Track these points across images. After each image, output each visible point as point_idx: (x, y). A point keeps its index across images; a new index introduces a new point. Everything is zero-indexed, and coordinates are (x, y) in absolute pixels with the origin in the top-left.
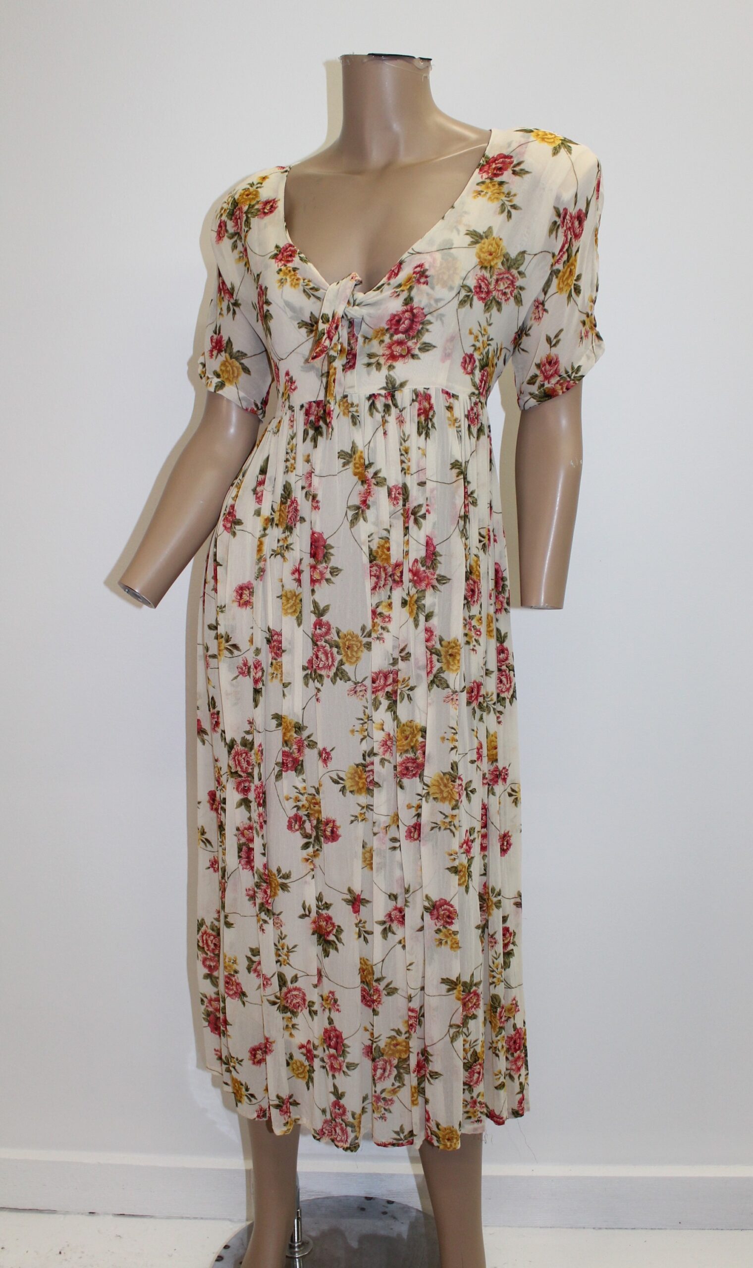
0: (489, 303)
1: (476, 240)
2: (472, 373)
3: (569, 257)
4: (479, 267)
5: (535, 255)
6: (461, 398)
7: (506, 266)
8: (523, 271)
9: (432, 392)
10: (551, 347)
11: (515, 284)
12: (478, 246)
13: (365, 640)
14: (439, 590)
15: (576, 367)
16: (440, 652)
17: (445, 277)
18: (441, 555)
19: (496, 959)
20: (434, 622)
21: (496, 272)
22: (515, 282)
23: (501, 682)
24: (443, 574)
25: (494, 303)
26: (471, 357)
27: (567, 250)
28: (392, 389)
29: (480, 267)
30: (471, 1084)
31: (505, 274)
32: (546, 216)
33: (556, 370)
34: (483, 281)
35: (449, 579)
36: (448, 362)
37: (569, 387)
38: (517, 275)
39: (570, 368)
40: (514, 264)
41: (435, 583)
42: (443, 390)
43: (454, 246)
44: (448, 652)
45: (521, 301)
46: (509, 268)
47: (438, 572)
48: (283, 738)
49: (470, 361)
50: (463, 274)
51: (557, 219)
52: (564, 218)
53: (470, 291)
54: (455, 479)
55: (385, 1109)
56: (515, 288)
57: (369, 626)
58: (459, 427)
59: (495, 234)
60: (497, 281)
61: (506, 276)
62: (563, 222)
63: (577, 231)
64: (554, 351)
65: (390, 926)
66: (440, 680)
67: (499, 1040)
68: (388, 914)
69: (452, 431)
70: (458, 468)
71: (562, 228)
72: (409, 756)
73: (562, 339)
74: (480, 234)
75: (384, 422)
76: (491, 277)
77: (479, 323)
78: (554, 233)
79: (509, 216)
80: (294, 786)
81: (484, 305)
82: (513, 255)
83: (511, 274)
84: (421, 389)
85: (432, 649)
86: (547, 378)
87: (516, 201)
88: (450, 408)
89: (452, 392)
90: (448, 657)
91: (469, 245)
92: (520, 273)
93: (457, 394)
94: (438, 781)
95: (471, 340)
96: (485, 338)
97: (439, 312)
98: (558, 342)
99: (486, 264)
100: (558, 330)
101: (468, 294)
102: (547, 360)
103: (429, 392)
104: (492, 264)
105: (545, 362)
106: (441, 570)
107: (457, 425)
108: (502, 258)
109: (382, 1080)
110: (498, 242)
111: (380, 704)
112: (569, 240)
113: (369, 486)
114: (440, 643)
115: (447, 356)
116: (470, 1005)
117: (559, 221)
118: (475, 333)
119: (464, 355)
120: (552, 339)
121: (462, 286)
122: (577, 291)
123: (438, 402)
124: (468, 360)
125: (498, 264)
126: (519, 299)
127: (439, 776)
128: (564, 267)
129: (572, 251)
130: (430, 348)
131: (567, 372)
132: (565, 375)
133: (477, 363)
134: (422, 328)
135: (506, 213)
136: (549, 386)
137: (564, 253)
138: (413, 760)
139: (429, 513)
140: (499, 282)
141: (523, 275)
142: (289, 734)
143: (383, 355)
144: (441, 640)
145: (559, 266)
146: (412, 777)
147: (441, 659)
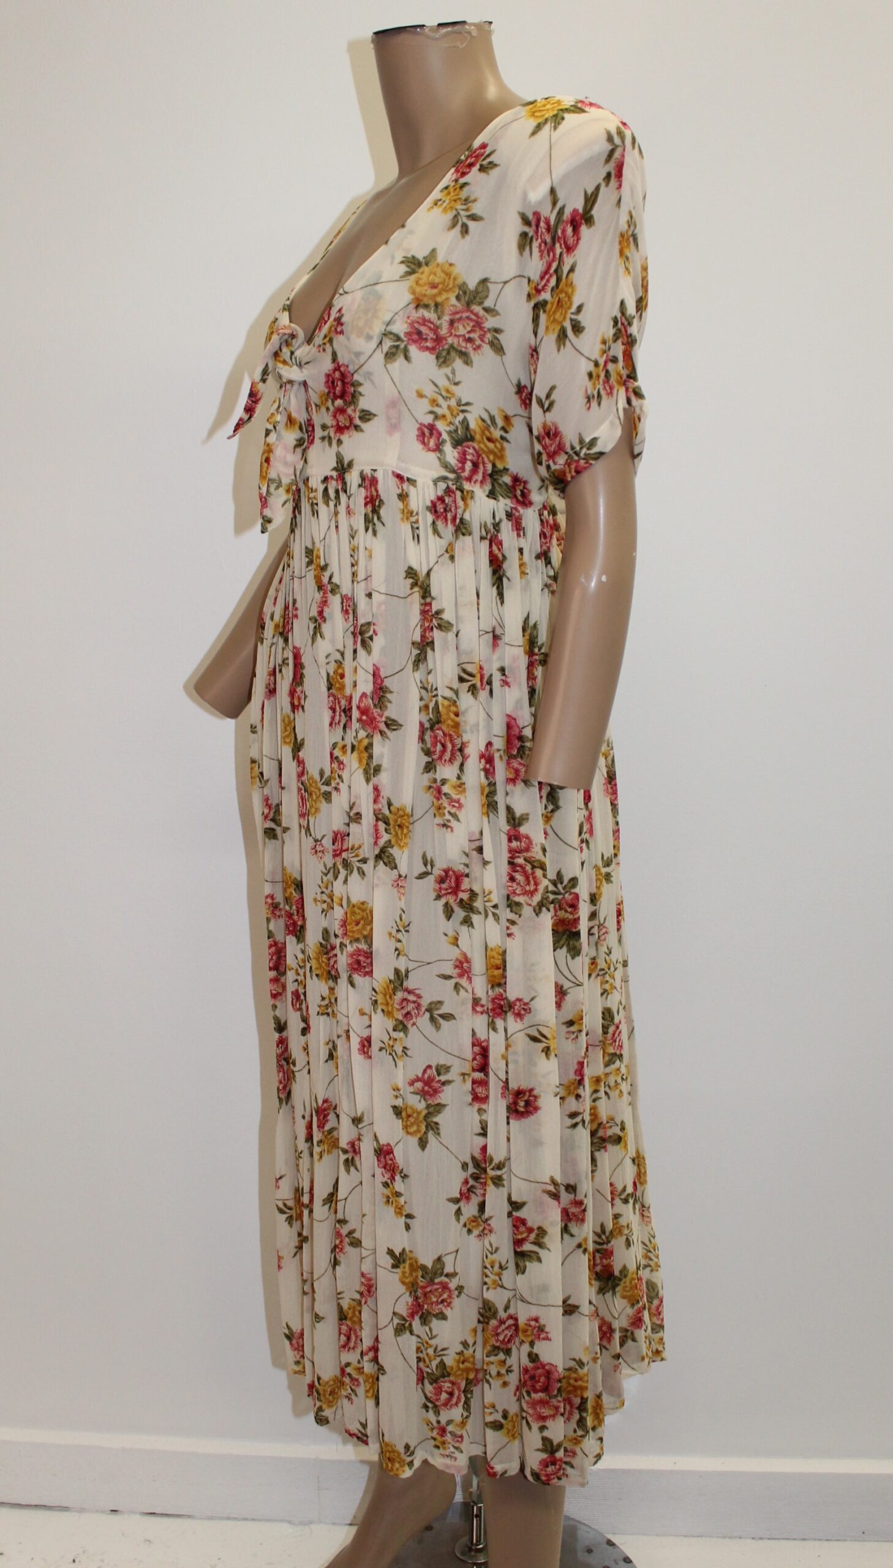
0: (444, 353)
1: (412, 269)
2: (438, 448)
3: (559, 280)
4: (413, 306)
5: (505, 283)
6: (419, 483)
7: (463, 302)
8: (492, 307)
9: (379, 475)
10: (544, 412)
11: (483, 325)
12: (413, 277)
13: (324, 788)
14: (388, 738)
15: (587, 440)
16: (388, 820)
17: (361, 323)
18: (391, 692)
19: (492, 1254)
20: (383, 779)
21: (448, 310)
22: (482, 323)
23: (512, 879)
24: (393, 717)
25: (453, 354)
26: (432, 428)
27: (556, 271)
28: (342, 468)
29: (415, 305)
30: (437, 1403)
31: (462, 312)
32: (513, 228)
33: (560, 444)
34: (424, 325)
35: (401, 725)
36: (397, 436)
37: (580, 469)
38: (482, 313)
39: (577, 441)
40: (475, 298)
41: (383, 727)
42: (393, 472)
43: (381, 281)
44: (397, 821)
45: (502, 348)
46: (468, 304)
47: (386, 714)
48: (284, 895)
49: (431, 434)
50: (387, 318)
51: (526, 229)
52: (537, 226)
53: (398, 338)
54: (409, 592)
55: (352, 1390)
56: (485, 332)
57: (327, 773)
58: (417, 522)
59: (440, 258)
60: (452, 323)
61: (465, 315)
62: (537, 232)
63: (571, 241)
64: (550, 417)
65: (353, 1158)
66: (388, 857)
67: (493, 1363)
68: (350, 1142)
69: (406, 528)
70: (413, 578)
71: (537, 240)
72: (360, 946)
73: (556, 399)
74: (418, 260)
75: (336, 514)
76: (439, 318)
77: (433, 382)
78: (528, 248)
79: (465, 230)
80: (295, 955)
81: (434, 357)
82: (472, 285)
83: (472, 312)
84: (368, 471)
85: (379, 814)
86: (552, 456)
87: (476, 209)
88: (403, 497)
89: (405, 475)
90: (397, 827)
91: (401, 277)
92: (486, 310)
93: (414, 478)
94: (385, 989)
95: (424, 405)
96: (453, 402)
97: (365, 368)
98: (551, 404)
99: (426, 301)
100: (548, 388)
101: (396, 344)
102: (544, 430)
103: (376, 475)
104: (439, 299)
105: (543, 433)
106: (391, 712)
107: (413, 519)
108: (457, 291)
109: (347, 1349)
110: (448, 271)
111: (339, 872)
112: (558, 256)
113: (324, 593)
114: (389, 808)
115: (393, 427)
116: (434, 1299)
117: (531, 232)
118: (429, 396)
119: (418, 426)
120: (544, 400)
121: (385, 335)
122: (576, 329)
123: (388, 488)
124: (427, 432)
125: (452, 301)
126: (499, 346)
127: (386, 983)
128: (552, 296)
129: (562, 271)
130: (370, 417)
131: (573, 448)
132: (571, 452)
133: (445, 436)
134: (355, 391)
135: (458, 228)
136: (557, 467)
137: (551, 276)
138: (366, 953)
139: (376, 635)
140: (456, 325)
141: (494, 313)
142: (289, 891)
143: (332, 427)
144: (390, 804)
145: (546, 296)
146: (365, 976)
147: (390, 830)
